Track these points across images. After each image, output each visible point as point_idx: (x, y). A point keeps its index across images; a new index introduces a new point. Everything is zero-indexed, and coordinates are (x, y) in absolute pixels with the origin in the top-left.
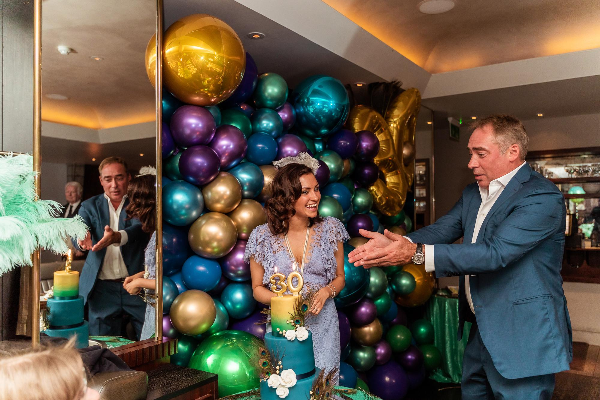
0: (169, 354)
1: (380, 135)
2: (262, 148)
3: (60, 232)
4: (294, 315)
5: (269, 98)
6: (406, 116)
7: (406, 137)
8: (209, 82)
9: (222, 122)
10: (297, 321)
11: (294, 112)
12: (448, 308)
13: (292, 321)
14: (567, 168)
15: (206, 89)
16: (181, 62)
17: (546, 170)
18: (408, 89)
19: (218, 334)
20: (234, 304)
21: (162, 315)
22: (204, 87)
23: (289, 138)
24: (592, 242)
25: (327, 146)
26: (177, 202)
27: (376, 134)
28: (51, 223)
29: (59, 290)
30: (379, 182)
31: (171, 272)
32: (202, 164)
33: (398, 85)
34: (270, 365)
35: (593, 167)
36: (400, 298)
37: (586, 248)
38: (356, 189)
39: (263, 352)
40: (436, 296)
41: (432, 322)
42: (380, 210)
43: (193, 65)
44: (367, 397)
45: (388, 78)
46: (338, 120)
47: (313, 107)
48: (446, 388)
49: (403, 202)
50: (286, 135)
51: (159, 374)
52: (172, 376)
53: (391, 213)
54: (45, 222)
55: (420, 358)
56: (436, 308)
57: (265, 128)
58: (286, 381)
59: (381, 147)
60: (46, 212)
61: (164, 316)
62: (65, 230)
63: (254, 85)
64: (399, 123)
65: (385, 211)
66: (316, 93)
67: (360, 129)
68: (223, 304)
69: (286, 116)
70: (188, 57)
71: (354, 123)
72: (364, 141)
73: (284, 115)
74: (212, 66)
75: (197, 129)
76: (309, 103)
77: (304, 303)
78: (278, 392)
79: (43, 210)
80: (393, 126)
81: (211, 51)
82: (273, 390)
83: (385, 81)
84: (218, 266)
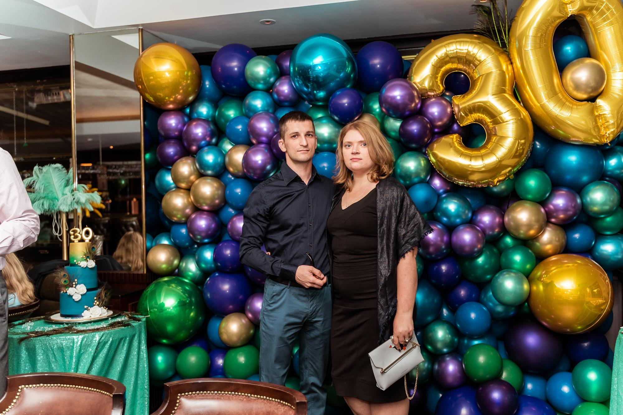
4: (86, 253)
13: (85, 256)
34: (70, 282)
39: (65, 275)
58: (80, 291)
77: (93, 246)
78: (74, 298)
82: (70, 296)
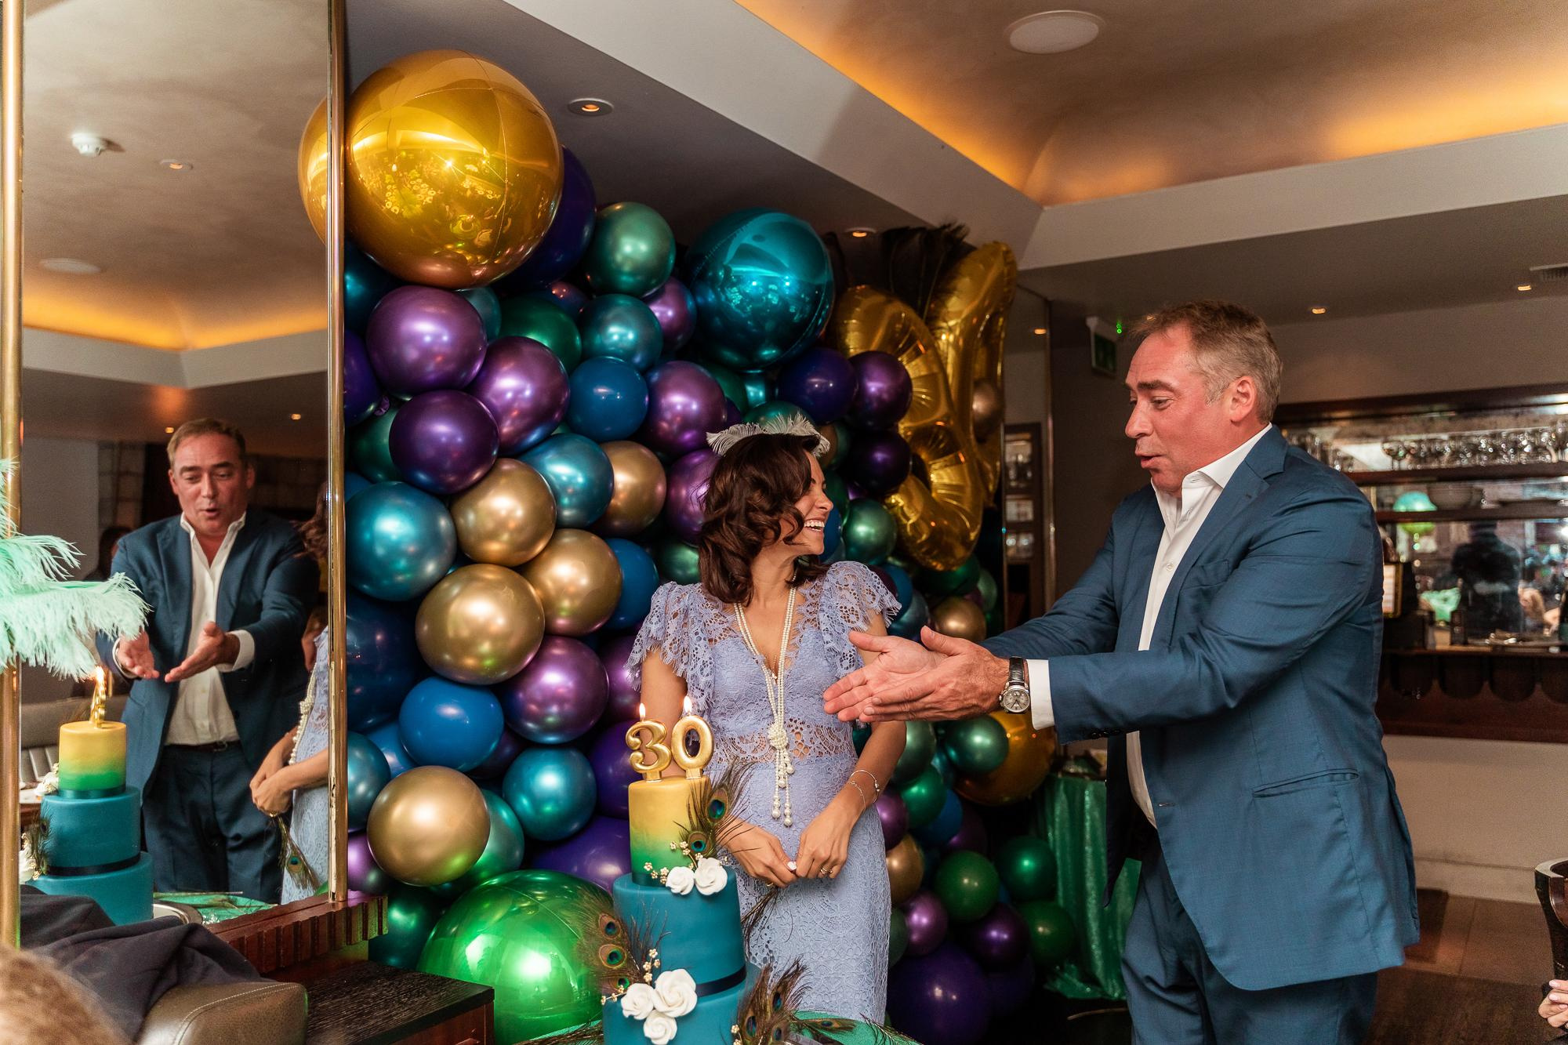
0: (365, 937)
1: (914, 363)
2: (608, 396)
3: (73, 620)
4: (689, 828)
5: (627, 268)
6: (979, 312)
7: (979, 367)
8: (466, 225)
9: (502, 329)
10: (698, 844)
11: (690, 304)
12: (1091, 807)
13: (684, 844)
14: (1387, 446)
15: (460, 245)
16: (395, 175)
17: (1336, 451)
18: (985, 246)
19: (495, 881)
20: (537, 802)
21: (346, 836)
22: (455, 239)
23: (678, 372)
24: (1453, 633)
25: (777, 391)
26: (384, 538)
27: (903, 359)
28: (49, 595)
29: (74, 772)
30: (911, 483)
31: (370, 721)
32: (452, 438)
33: (958, 235)
34: (629, 960)
35: (1452, 443)
36: (967, 782)
37: (1439, 647)
38: (852, 501)
39: (610, 925)
40: (1060, 776)
41: (1051, 845)
42: (915, 555)
43: (425, 181)
44: (880, 1038)
45: (933, 217)
46: (805, 323)
47: (739, 292)
48: (1087, 1013)
49: (973, 535)
50: (669, 363)
51: (337, 988)
52: (373, 994)
53: (945, 564)
54: (33, 591)
55: (1023, 936)
56: (1060, 808)
57: (615, 344)
58: (670, 1000)
59: (915, 394)
60: (34, 565)
61: (351, 836)
62: (86, 614)
63: (586, 234)
64: (962, 332)
65: (928, 557)
66: (747, 254)
67: (861, 348)
68: (510, 803)
69: (670, 313)
70: (411, 160)
71: (847, 332)
72: (871, 379)
73: (664, 312)
74: (475, 184)
75: (436, 349)
76: (728, 282)
77: (714, 798)
78: (648, 1031)
79: (26, 562)
80: (947, 340)
81: (472, 146)
82: (636, 1024)
83: (922, 225)
84: (493, 706)
